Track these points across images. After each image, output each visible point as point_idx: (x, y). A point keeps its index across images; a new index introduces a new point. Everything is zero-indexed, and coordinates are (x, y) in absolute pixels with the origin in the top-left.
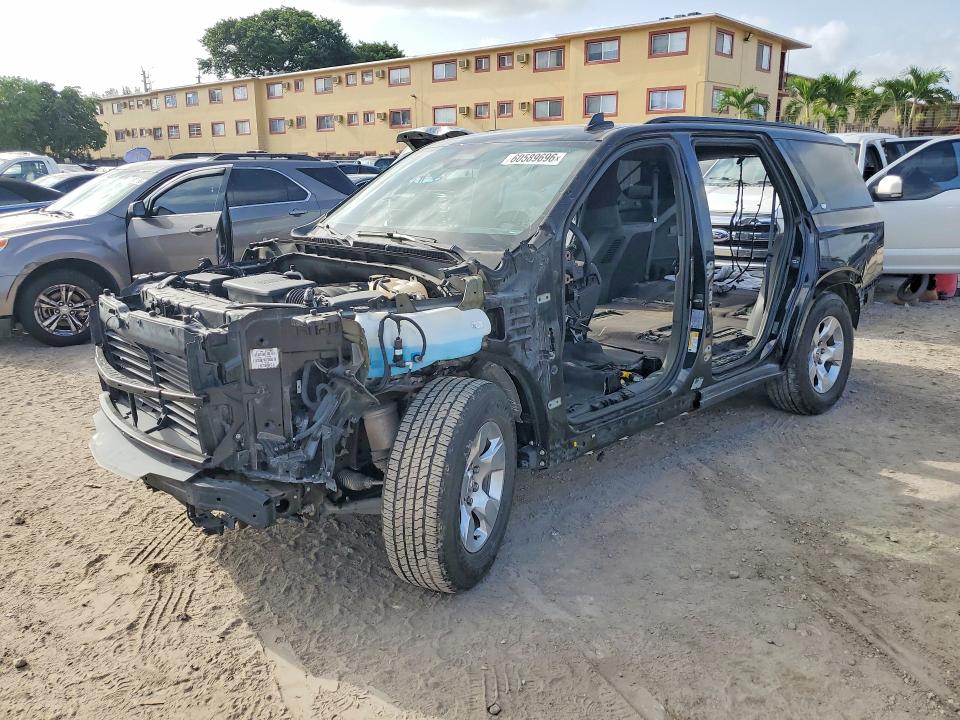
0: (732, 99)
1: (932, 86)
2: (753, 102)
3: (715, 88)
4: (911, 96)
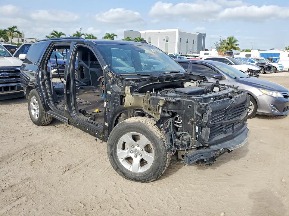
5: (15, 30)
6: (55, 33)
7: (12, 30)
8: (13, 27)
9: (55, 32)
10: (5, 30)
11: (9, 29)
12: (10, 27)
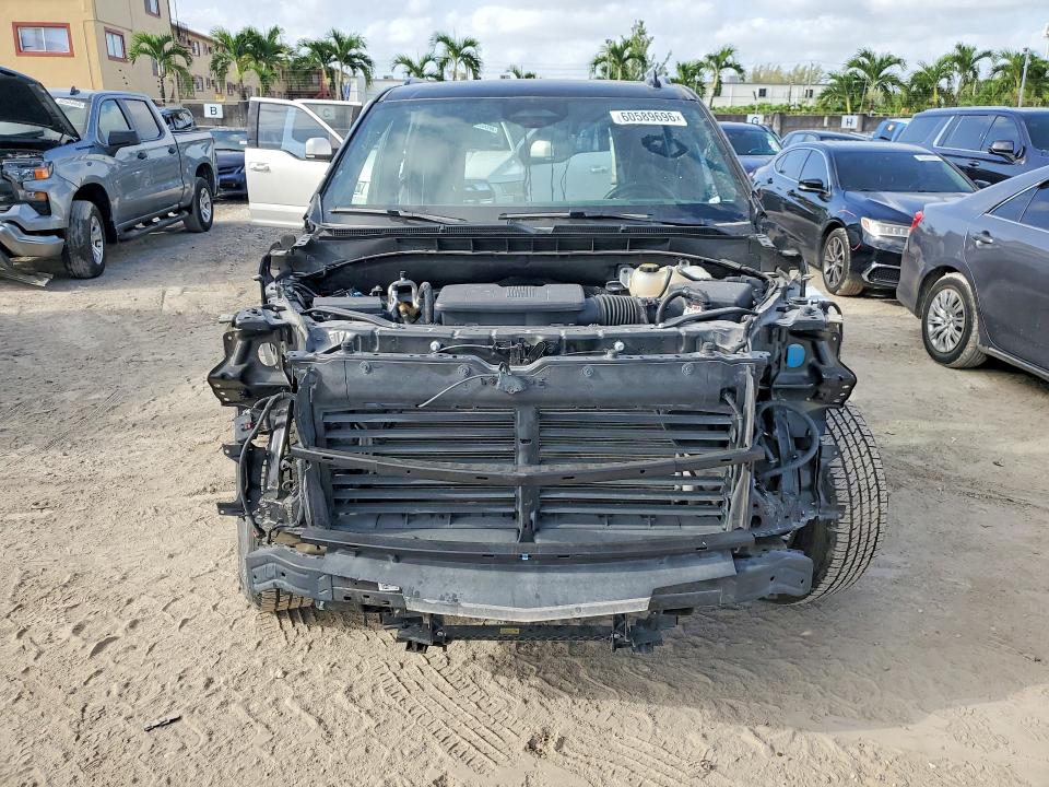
0: (145, 46)
1: (353, 52)
2: (172, 52)
3: (108, 31)
4: (335, 60)
5: (730, 59)
6: (866, 61)
7: (719, 61)
8: (723, 53)
9: (867, 55)
10: (700, 65)
11: (711, 58)
12: (713, 54)
